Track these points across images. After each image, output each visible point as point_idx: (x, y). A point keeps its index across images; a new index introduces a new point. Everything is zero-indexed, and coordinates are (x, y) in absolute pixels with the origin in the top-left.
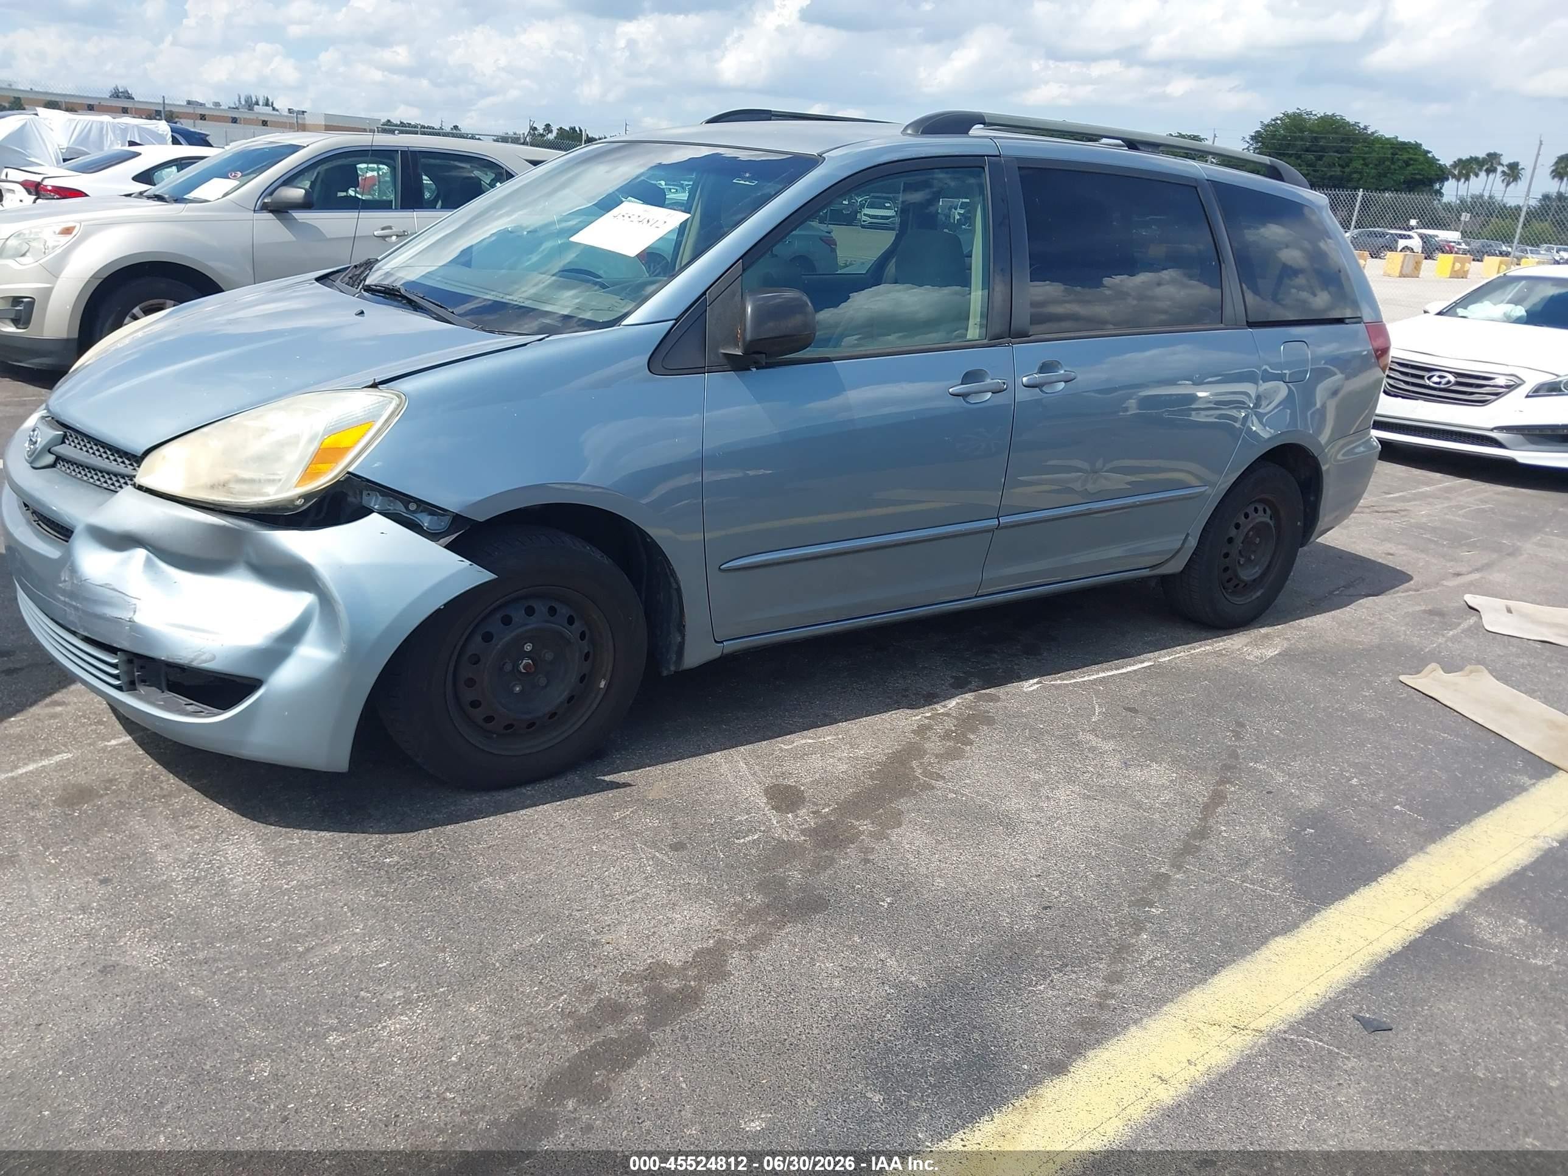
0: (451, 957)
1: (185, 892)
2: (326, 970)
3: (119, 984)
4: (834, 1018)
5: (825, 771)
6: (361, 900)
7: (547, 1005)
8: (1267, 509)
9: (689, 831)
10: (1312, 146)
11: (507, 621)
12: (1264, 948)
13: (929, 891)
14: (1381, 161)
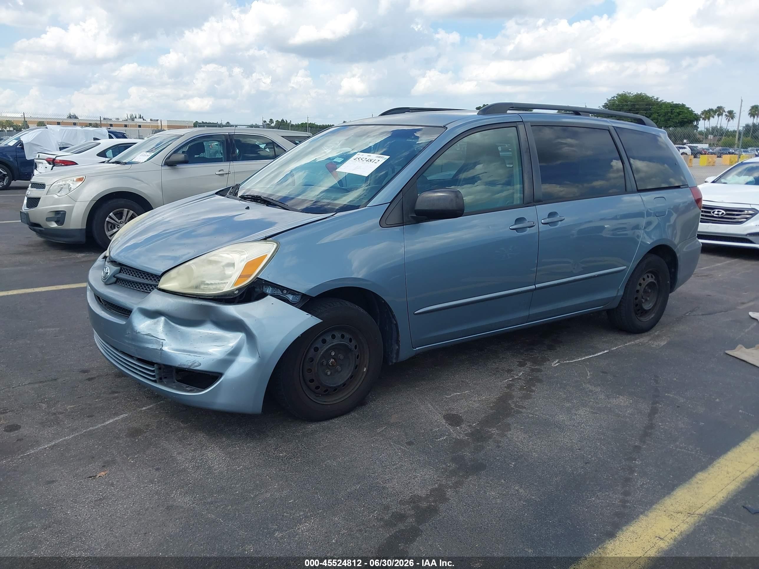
0: (321, 496)
1: (194, 473)
2: (266, 505)
3: (176, 514)
4: (501, 516)
5: (469, 407)
6: (273, 473)
7: (369, 516)
8: (653, 276)
9: (414, 436)
10: (632, 108)
11: (324, 341)
12: (693, 478)
13: (531, 458)
14: (666, 113)
